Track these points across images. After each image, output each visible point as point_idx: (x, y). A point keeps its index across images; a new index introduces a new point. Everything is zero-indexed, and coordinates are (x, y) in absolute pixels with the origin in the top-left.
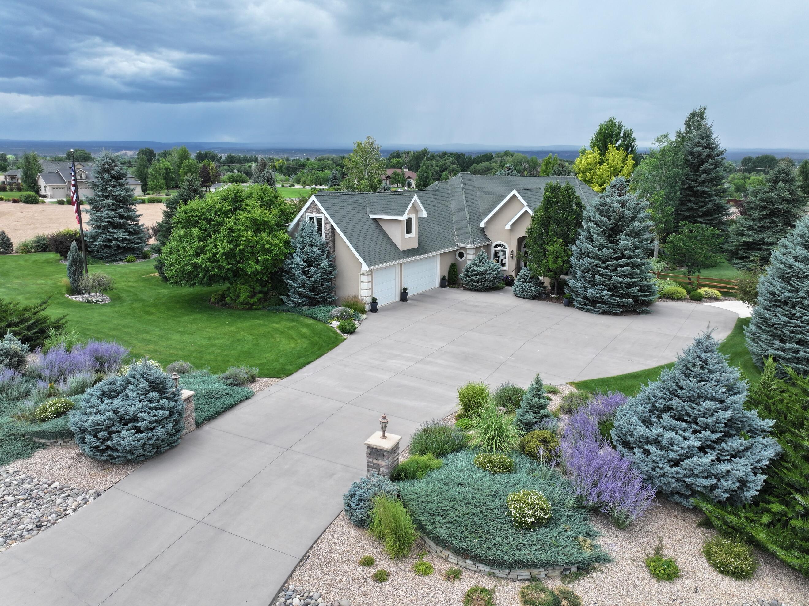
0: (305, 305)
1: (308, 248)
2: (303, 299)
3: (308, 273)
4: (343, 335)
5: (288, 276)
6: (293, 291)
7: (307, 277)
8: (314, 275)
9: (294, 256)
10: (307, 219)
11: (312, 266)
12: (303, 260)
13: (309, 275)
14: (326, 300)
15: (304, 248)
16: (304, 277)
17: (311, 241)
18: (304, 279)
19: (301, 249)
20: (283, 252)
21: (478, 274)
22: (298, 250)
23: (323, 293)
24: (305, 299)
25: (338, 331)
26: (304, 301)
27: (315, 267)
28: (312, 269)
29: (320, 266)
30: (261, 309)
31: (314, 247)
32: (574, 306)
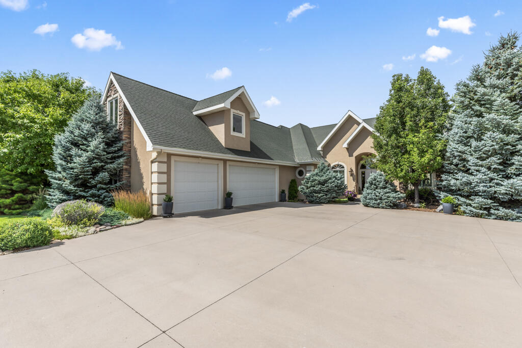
32: (464, 212)
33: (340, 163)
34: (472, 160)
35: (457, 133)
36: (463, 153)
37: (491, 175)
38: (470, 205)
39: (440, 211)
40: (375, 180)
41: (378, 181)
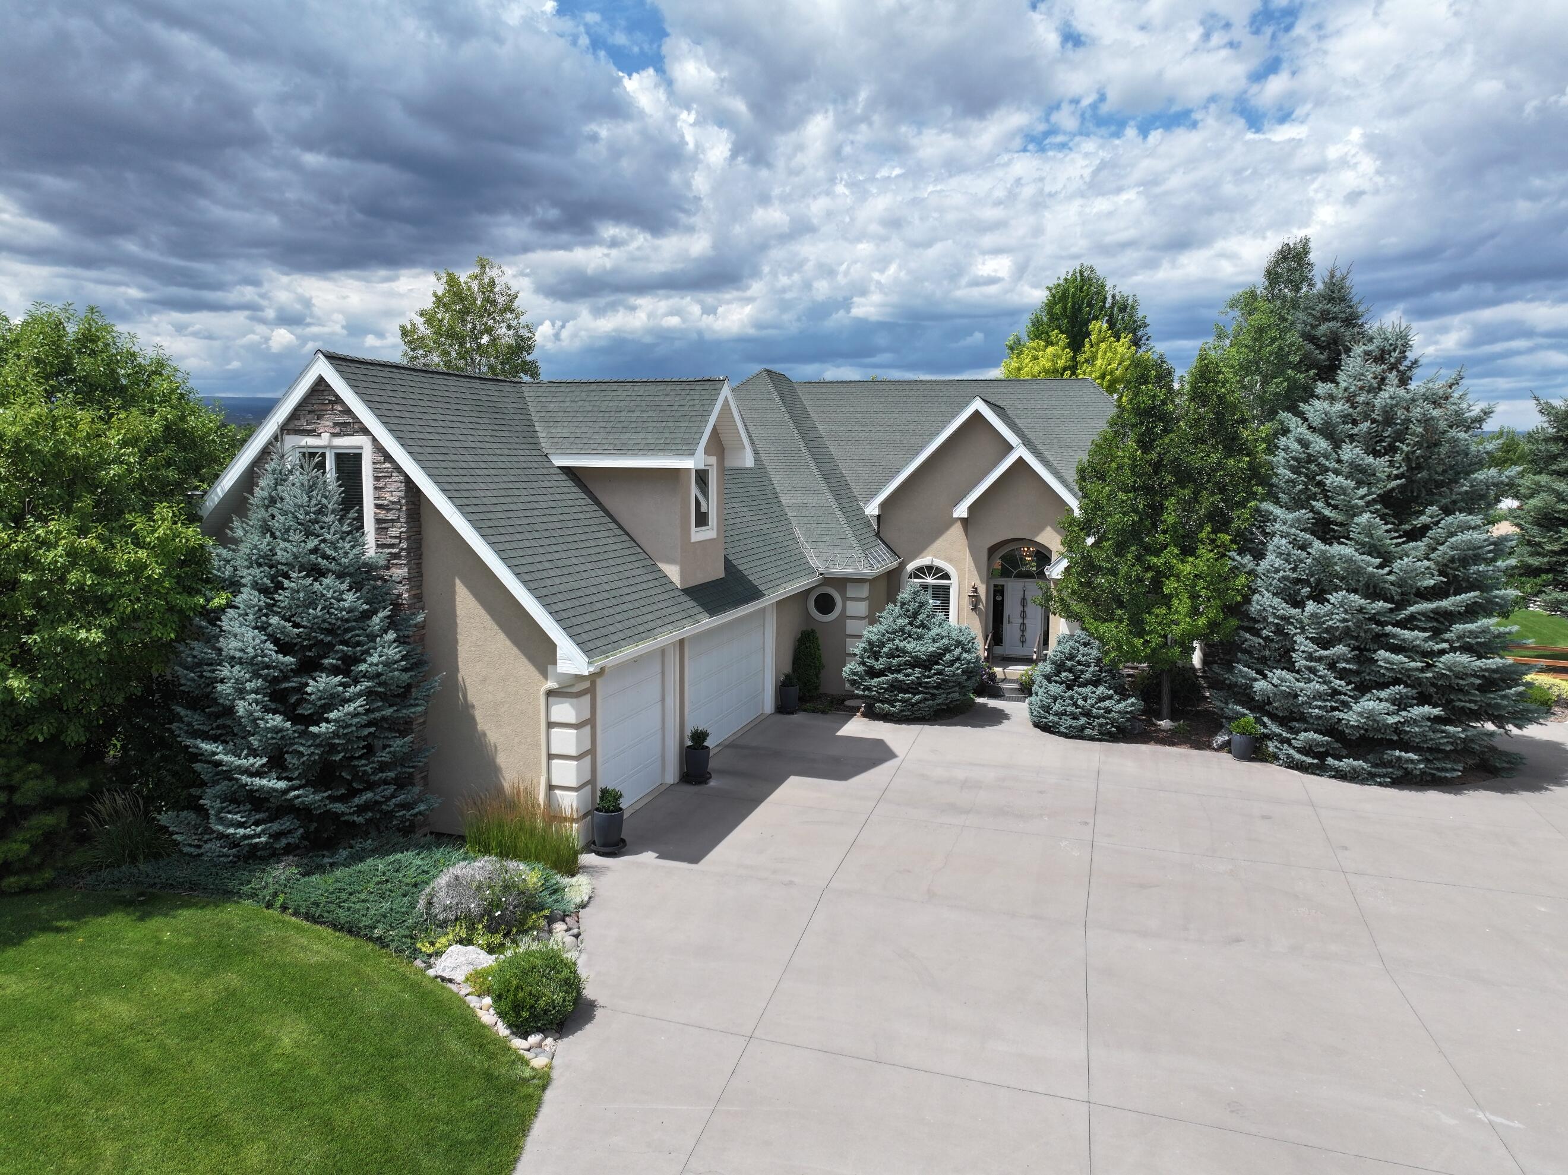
0: (288, 850)
1: (297, 581)
2: (275, 827)
3: (301, 701)
4: (517, 1043)
5: (196, 720)
6: (223, 786)
7: (295, 719)
8: (329, 707)
9: (229, 622)
10: (292, 459)
11: (321, 668)
12: (276, 641)
13: (305, 710)
14: (389, 815)
15: (280, 586)
16: (276, 720)
17: (315, 551)
18: (276, 730)
19: (264, 591)
20: (171, 609)
21: (916, 663)
22: (247, 596)
23: (370, 786)
24: (285, 823)
25: (486, 1013)
26: (277, 836)
27: (335, 671)
28: (321, 683)
29: (363, 667)
30: (49, 887)
31: (328, 581)
32: (1275, 758)
33: (939, 563)
34: (1303, 644)
35: (1277, 571)
36: (1286, 619)
37: (1338, 683)
38: (1288, 741)
39: (1220, 748)
40: (1071, 657)
41: (1079, 663)
